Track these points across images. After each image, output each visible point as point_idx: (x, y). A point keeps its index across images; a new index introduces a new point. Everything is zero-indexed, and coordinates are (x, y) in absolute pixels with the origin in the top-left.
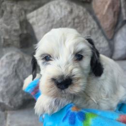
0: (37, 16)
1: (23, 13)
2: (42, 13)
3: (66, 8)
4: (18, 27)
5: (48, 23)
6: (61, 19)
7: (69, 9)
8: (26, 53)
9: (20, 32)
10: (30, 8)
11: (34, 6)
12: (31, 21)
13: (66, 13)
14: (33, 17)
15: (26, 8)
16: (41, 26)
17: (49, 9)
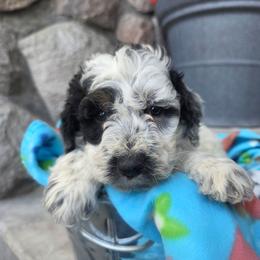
0: (36, 44)
1: (13, 37)
2: (44, 41)
3: (81, 37)
4: (6, 61)
5: (56, 56)
6: (75, 53)
7: (86, 39)
8: (16, 102)
9: (11, 69)
10: (23, 30)
11: (29, 28)
12: (25, 52)
13: (83, 45)
14: (29, 46)
15: (16, 29)
16: (44, 60)
17: (56, 36)
